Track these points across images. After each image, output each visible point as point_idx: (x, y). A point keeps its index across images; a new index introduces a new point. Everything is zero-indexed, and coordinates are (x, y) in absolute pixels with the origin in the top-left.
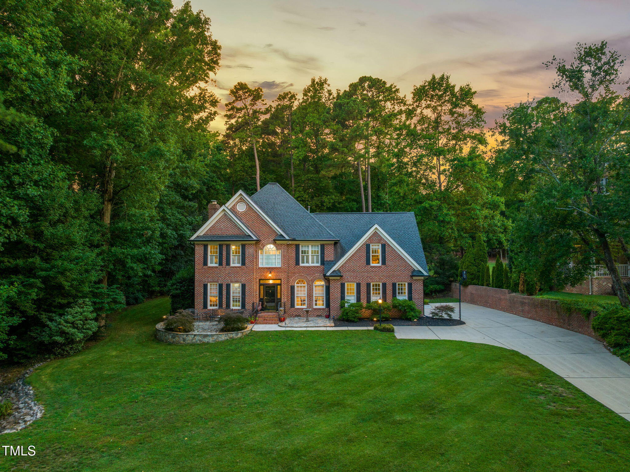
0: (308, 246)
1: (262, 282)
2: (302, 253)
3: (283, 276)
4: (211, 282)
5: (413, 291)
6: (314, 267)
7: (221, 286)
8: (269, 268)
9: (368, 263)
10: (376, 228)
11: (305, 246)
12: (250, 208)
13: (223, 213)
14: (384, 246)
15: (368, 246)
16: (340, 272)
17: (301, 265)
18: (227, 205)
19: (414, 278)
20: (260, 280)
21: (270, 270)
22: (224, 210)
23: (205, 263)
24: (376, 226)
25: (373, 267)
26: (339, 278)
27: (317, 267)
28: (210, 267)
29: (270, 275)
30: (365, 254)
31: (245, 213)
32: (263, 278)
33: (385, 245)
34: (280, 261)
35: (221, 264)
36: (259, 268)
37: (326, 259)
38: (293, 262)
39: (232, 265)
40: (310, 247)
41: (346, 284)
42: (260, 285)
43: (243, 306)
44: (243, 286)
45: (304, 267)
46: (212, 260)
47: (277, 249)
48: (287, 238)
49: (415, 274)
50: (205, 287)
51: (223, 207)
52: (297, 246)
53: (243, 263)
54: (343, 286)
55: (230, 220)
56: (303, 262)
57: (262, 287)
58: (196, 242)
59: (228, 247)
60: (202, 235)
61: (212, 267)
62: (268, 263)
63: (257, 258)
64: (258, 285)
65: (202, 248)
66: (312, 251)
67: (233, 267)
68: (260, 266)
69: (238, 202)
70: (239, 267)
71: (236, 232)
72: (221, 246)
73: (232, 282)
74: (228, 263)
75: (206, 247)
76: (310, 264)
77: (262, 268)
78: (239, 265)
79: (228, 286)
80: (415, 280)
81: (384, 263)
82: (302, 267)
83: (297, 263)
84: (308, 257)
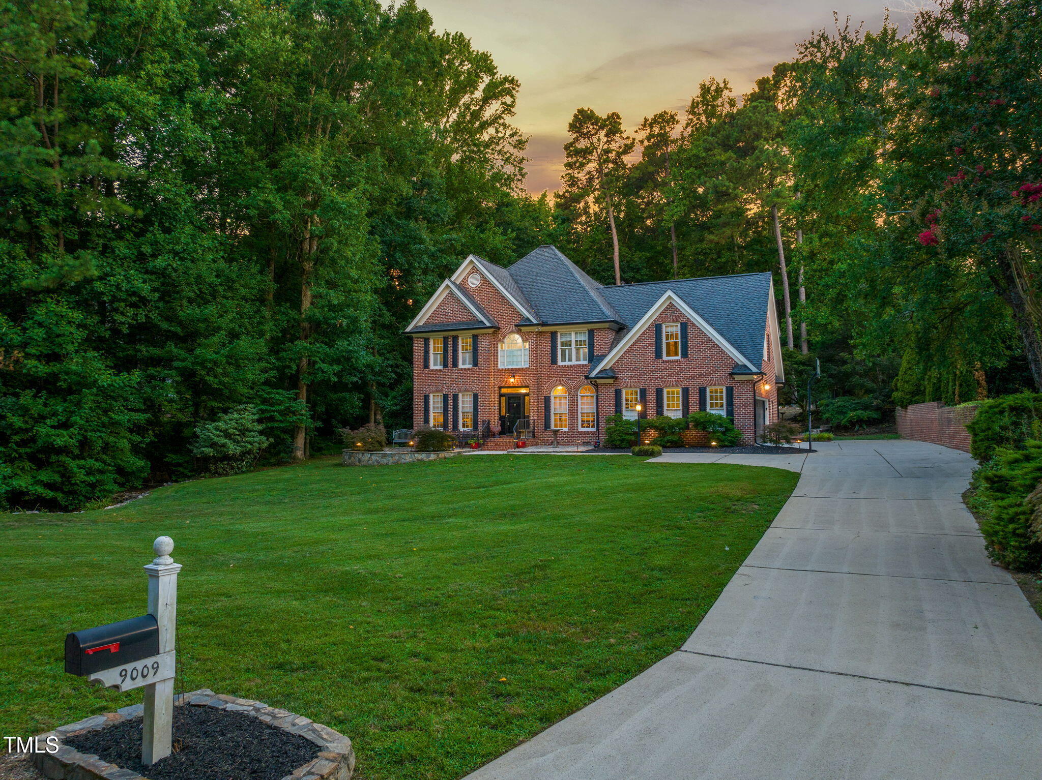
0: (570, 334)
1: (504, 391)
2: (562, 345)
3: (531, 381)
4: (433, 392)
5: (736, 402)
6: (579, 366)
7: (446, 397)
8: (512, 370)
9: (658, 355)
10: (670, 297)
11: (566, 334)
12: (485, 280)
13: (447, 292)
14: (684, 327)
15: (658, 328)
16: (614, 372)
17: (560, 363)
18: (453, 279)
19: (737, 378)
20: (500, 388)
21: (513, 372)
22: (448, 286)
23: (426, 365)
24: (669, 293)
25: (667, 361)
26: (611, 381)
27: (583, 366)
28: (432, 371)
29: (512, 380)
30: (653, 341)
31: (478, 289)
32: (504, 385)
33: (686, 323)
34: (527, 358)
35: (445, 365)
36: (498, 370)
37: (596, 353)
38: (547, 359)
39: (461, 366)
40: (573, 334)
41: (624, 392)
42: (501, 395)
43: (475, 426)
44: (476, 397)
45: (564, 367)
46: (435, 360)
47: (524, 340)
48: (535, 321)
49: (736, 370)
50: (426, 398)
51: (447, 282)
52: (554, 335)
53: (475, 364)
54: (618, 393)
55: (458, 300)
56: (563, 360)
57: (503, 399)
58: (414, 335)
59: (455, 339)
60: (421, 324)
61: (435, 371)
62: (511, 363)
63: (495, 355)
64: (497, 395)
65: (422, 343)
66: (576, 341)
67: (462, 370)
68: (500, 367)
69: (469, 274)
70: (469, 369)
71: (466, 317)
72: (446, 339)
73: (460, 391)
74: (455, 364)
75: (427, 341)
76: (574, 362)
77: (502, 370)
78: (471, 366)
79: (455, 397)
80: (739, 382)
81: (685, 354)
82: (560, 367)
83: (554, 361)
84: (570, 351)
